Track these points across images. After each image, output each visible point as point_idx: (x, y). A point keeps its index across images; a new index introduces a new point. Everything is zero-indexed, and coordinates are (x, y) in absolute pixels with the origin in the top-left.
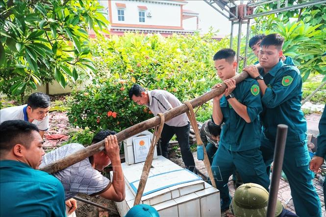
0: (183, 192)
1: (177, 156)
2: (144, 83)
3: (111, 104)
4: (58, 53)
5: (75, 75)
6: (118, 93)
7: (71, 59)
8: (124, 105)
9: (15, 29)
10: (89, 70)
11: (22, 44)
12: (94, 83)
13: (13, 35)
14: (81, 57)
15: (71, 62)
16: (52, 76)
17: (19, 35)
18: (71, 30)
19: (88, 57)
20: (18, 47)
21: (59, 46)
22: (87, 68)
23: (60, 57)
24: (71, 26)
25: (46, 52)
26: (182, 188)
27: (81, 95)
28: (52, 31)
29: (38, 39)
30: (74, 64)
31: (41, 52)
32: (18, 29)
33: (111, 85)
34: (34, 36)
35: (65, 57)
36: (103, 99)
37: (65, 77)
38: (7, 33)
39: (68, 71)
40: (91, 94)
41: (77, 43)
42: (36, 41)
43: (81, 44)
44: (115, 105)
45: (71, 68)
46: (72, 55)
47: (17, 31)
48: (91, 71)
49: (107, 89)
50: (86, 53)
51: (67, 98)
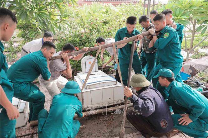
0: (105, 84)
1: (111, 73)
2: (95, 33)
3: (77, 43)
4: (52, 17)
5: (60, 28)
6: (80, 38)
7: (58, 20)
8: (83, 44)
9: (33, 6)
10: (66, 26)
11: (36, 13)
12: (70, 33)
13: (32, 9)
14: (63, 19)
15: (58, 22)
16: (48, 29)
17: (35, 9)
18: (58, 5)
19: (67, 19)
20: (34, 14)
21: (52, 14)
22: (66, 24)
23: (52, 19)
24: (58, 3)
25: (46, 17)
26: (105, 82)
27: (62, 38)
28: (49, 6)
29: (43, 10)
30: (59, 23)
31: (44, 17)
32: (35, 6)
33: (77, 33)
34: (41, 9)
35: (55, 19)
36: (73, 41)
37: (55, 30)
38: (30, 8)
39: (56, 26)
40: (67, 38)
41: (61, 12)
42: (41, 12)
43: (63, 12)
44: (78, 44)
45: (58, 24)
46: (59, 18)
47: (34, 7)
48: (68, 26)
49: (75, 36)
50: (65, 17)
51: (55, 42)
